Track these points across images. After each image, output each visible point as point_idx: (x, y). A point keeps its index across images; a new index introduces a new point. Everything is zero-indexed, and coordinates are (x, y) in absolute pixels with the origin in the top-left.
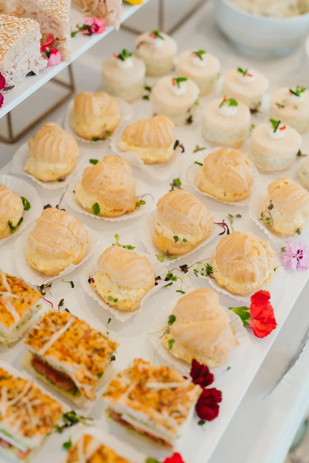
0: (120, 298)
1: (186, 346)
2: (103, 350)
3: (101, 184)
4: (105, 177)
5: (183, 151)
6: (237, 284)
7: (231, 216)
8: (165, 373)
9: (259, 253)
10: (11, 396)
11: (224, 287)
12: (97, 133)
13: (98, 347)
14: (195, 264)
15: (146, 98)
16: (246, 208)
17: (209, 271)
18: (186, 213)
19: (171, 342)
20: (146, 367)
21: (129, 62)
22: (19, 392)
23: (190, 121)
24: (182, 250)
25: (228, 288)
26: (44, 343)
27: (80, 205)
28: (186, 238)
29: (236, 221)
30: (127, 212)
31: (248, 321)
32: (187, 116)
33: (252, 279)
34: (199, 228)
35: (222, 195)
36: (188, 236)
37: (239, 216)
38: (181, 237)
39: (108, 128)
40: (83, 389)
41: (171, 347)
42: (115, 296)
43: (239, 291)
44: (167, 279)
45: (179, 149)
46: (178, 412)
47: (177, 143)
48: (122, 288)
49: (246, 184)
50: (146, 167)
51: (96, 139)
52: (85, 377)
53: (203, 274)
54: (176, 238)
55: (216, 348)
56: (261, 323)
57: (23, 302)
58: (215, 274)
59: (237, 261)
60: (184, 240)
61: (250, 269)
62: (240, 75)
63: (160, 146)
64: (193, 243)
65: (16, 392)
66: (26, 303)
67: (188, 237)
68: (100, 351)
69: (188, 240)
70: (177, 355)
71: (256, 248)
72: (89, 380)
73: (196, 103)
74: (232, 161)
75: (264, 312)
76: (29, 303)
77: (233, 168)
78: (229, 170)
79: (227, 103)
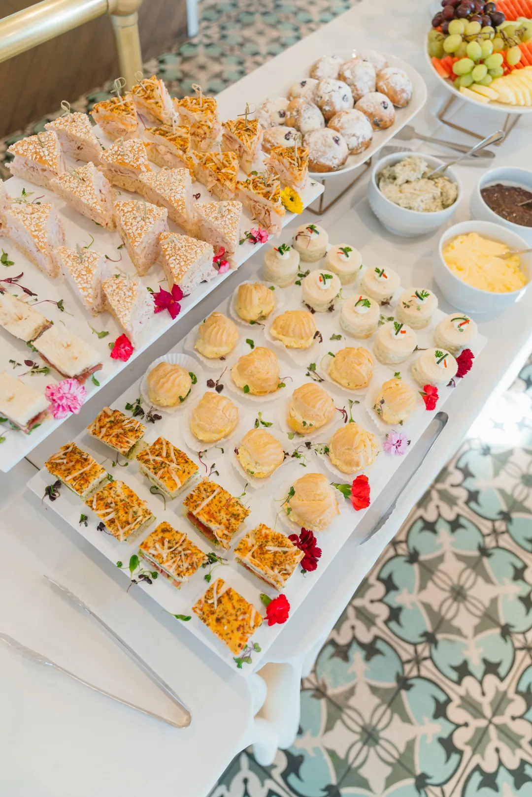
0: (255, 471)
1: (299, 516)
2: (238, 515)
3: (252, 372)
4: (256, 368)
5: (321, 341)
6: (346, 467)
7: (352, 402)
8: (280, 540)
9: (365, 445)
10: (170, 545)
11: (336, 466)
12: (254, 317)
13: (235, 513)
14: (317, 444)
15: (298, 283)
16: (364, 396)
17: (327, 451)
18: (314, 407)
19: (289, 509)
20: (268, 532)
21: (287, 255)
22: (177, 543)
23: (331, 309)
24: (308, 431)
25: (339, 467)
26: (197, 506)
27: (234, 383)
29: (355, 406)
30: (271, 392)
31: (350, 497)
32: (329, 305)
33: (357, 465)
34: (323, 417)
35: (346, 385)
37: (357, 402)
38: (308, 422)
39: (263, 314)
40: (221, 542)
41: (288, 514)
42: (252, 470)
43: (346, 471)
44: (293, 456)
45: (318, 338)
46: (285, 570)
47: (317, 333)
48: (258, 465)
49: (367, 379)
50: (288, 352)
51: (253, 322)
52: (224, 534)
53: (321, 453)
54: (304, 423)
55: (320, 521)
56: (359, 500)
57: (184, 472)
58: (330, 454)
59: (348, 451)
60: (311, 425)
61: (356, 459)
62: (377, 275)
63: (302, 338)
64: (316, 427)
65: (174, 542)
66: (186, 473)
67: (313, 423)
68: (236, 516)
69: (313, 425)
70: (292, 520)
71: (363, 441)
72: (227, 536)
73: (338, 296)
74: (357, 361)
75: (362, 492)
76: (189, 473)
77: (357, 367)
78: (353, 368)
79: (362, 303)
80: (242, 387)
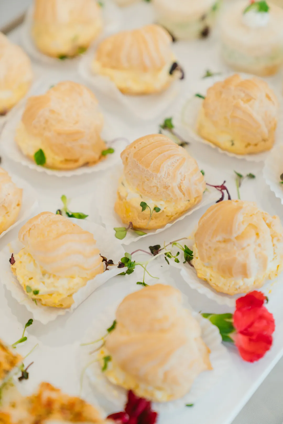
0: (43, 289)
1: (124, 367)
3: (47, 121)
4: (52, 111)
5: (182, 78)
6: (222, 279)
7: (240, 176)
8: (77, 409)
9: (257, 234)
11: (206, 282)
12: (64, 48)
14: (169, 245)
16: (261, 164)
17: (189, 256)
18: (157, 169)
19: (107, 359)
20: (53, 395)
23: (205, 33)
24: (152, 223)
25: (211, 283)
27: (20, 150)
28: (159, 207)
29: (247, 184)
30: (87, 164)
31: (232, 335)
33: (244, 272)
35: (228, 145)
36: (162, 202)
37: (252, 176)
38: (151, 204)
41: (105, 368)
42: (35, 286)
43: (225, 289)
44: (121, 265)
45: (177, 74)
47: (175, 67)
48: (47, 276)
50: (125, 100)
51: (63, 57)
53: (178, 261)
54: (144, 205)
55: (166, 374)
56: (250, 340)
58: (194, 261)
59: (223, 245)
60: (157, 209)
61: (240, 258)
63: (145, 69)
64: (169, 214)
67: (161, 205)
69: (162, 209)
70: (113, 380)
71: (254, 226)
73: (214, 8)
75: (256, 325)
78: (237, 107)
79: (255, 8)
80: (32, 152)
